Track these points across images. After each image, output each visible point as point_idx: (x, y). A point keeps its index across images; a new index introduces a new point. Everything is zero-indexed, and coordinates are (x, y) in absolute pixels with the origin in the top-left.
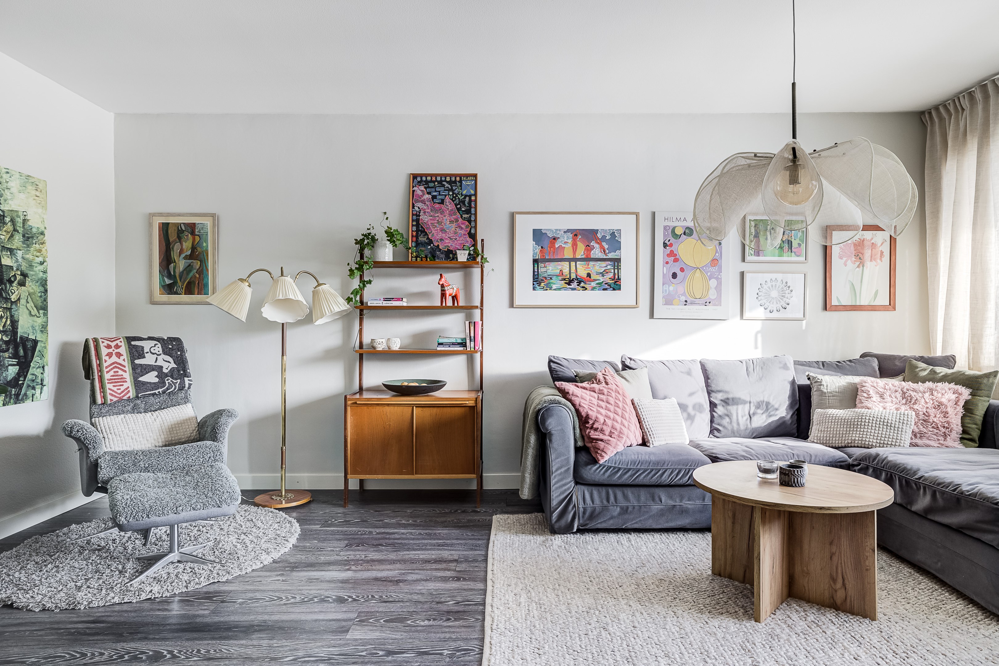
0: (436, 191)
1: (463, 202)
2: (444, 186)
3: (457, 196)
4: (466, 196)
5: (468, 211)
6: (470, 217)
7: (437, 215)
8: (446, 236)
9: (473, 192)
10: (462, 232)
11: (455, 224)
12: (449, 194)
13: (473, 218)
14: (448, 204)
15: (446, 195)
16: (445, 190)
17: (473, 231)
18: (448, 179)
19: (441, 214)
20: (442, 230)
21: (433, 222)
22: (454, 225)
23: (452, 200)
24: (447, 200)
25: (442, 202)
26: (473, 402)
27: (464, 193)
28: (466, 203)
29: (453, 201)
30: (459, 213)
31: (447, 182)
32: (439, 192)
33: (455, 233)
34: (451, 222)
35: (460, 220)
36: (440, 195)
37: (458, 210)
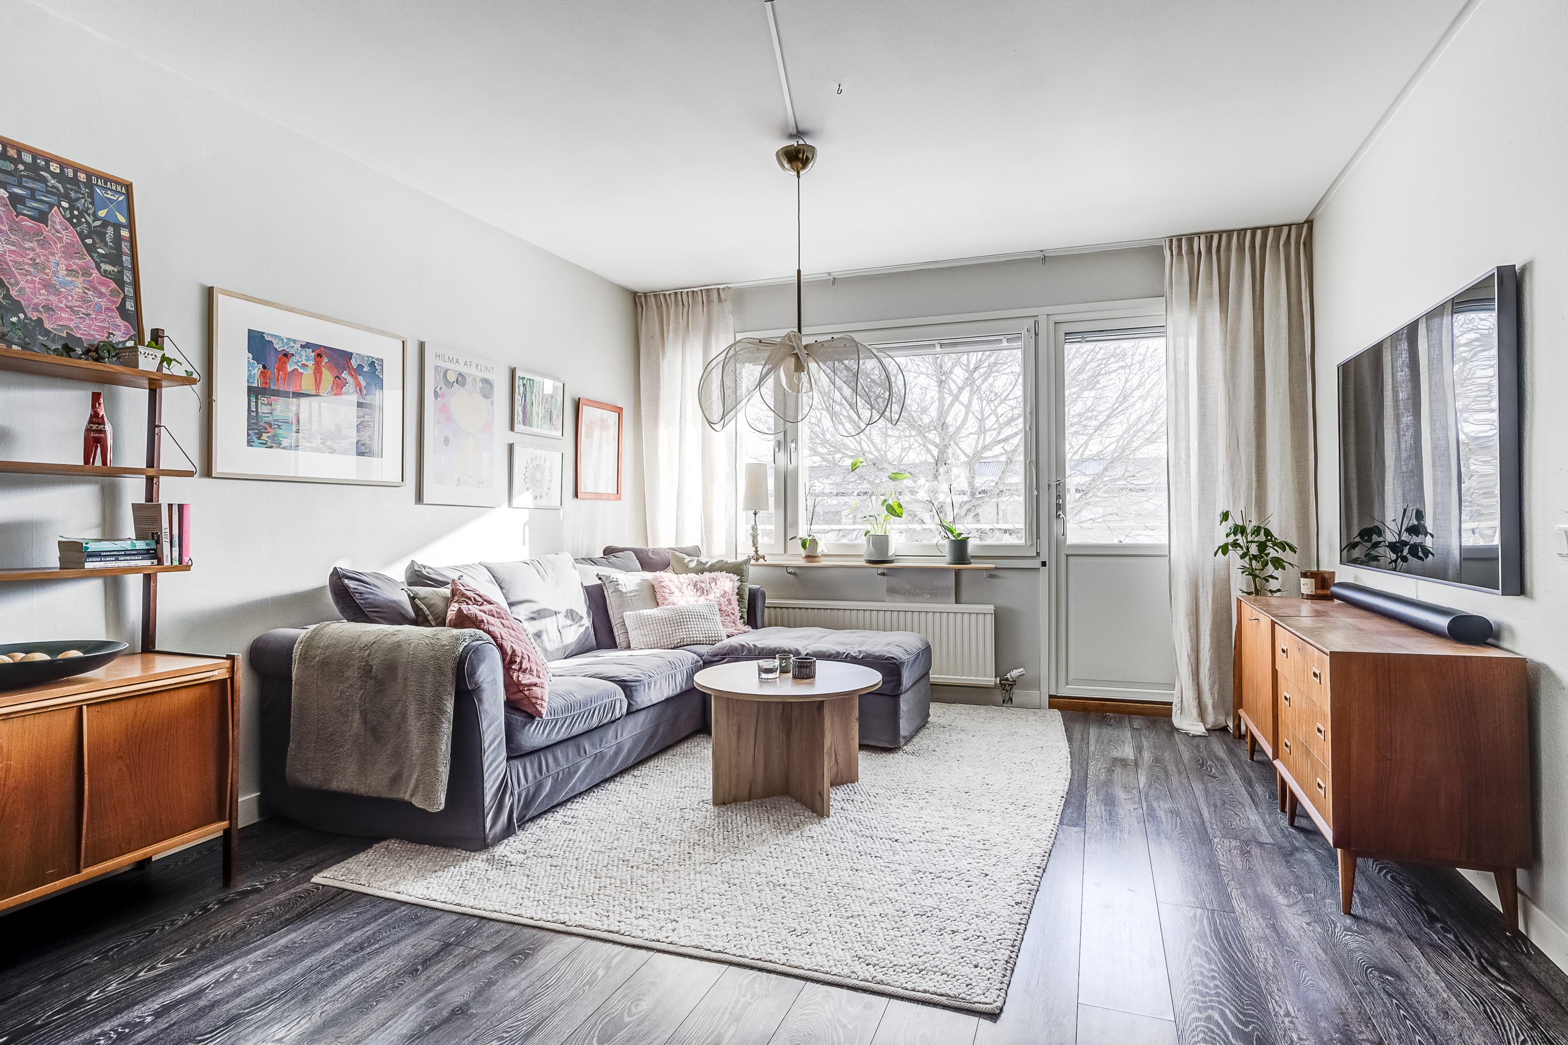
0: (20, 186)
1: (102, 236)
2: (44, 180)
3: (81, 215)
4: (105, 223)
5: (115, 258)
6: (121, 273)
7: (28, 245)
8: (61, 302)
9: (122, 220)
10: (103, 302)
11: (81, 279)
12: (59, 206)
13: (128, 277)
14: (58, 227)
15: (51, 206)
16: (48, 192)
17: (130, 306)
18: (55, 168)
19: (42, 246)
20: (47, 285)
21: (20, 260)
22: (79, 281)
23: (70, 220)
24: (56, 216)
25: (42, 217)
26: (224, 670)
27: (102, 213)
28: (108, 240)
29: (74, 226)
30: (92, 257)
31: (54, 175)
32: (33, 191)
33: (84, 299)
34: (70, 271)
35: (95, 274)
36: (33, 198)
37: (90, 249)
